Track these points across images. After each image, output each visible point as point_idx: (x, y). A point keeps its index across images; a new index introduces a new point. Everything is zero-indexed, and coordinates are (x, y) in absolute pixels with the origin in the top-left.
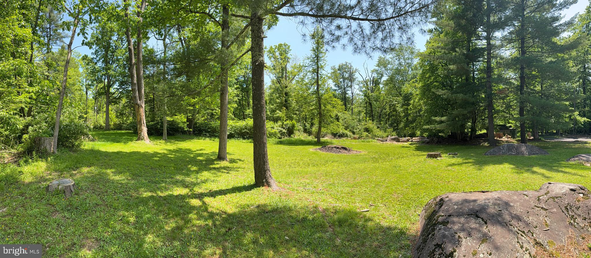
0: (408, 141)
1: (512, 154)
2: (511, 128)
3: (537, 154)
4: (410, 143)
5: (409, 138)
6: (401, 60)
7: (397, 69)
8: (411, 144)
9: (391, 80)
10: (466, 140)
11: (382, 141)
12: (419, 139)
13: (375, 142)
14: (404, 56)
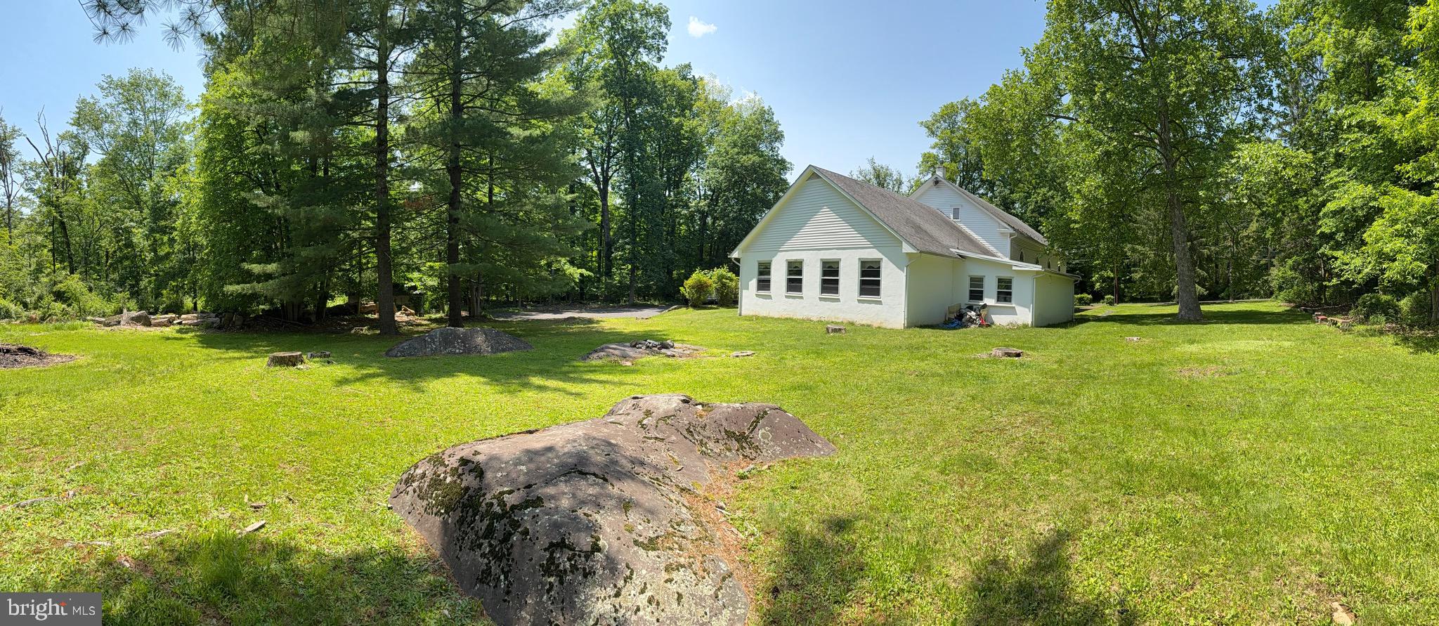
0: (170, 322)
1: (455, 353)
2: (417, 292)
3: (511, 349)
4: (178, 327)
5: (174, 315)
6: (137, 114)
7: (127, 136)
8: (179, 331)
9: (112, 163)
10: (309, 322)
11: (108, 325)
12: (197, 318)
13: (89, 329)
14: (142, 103)
